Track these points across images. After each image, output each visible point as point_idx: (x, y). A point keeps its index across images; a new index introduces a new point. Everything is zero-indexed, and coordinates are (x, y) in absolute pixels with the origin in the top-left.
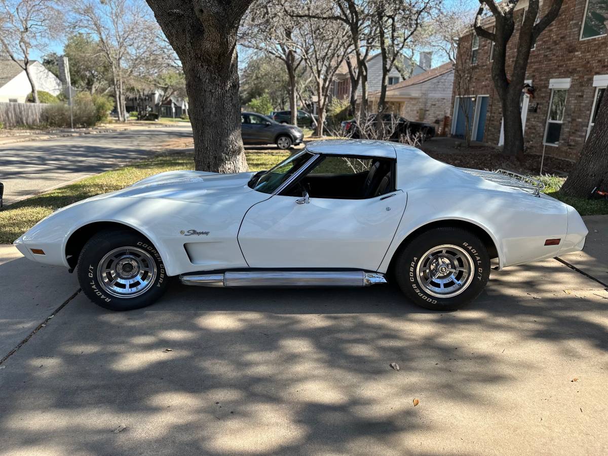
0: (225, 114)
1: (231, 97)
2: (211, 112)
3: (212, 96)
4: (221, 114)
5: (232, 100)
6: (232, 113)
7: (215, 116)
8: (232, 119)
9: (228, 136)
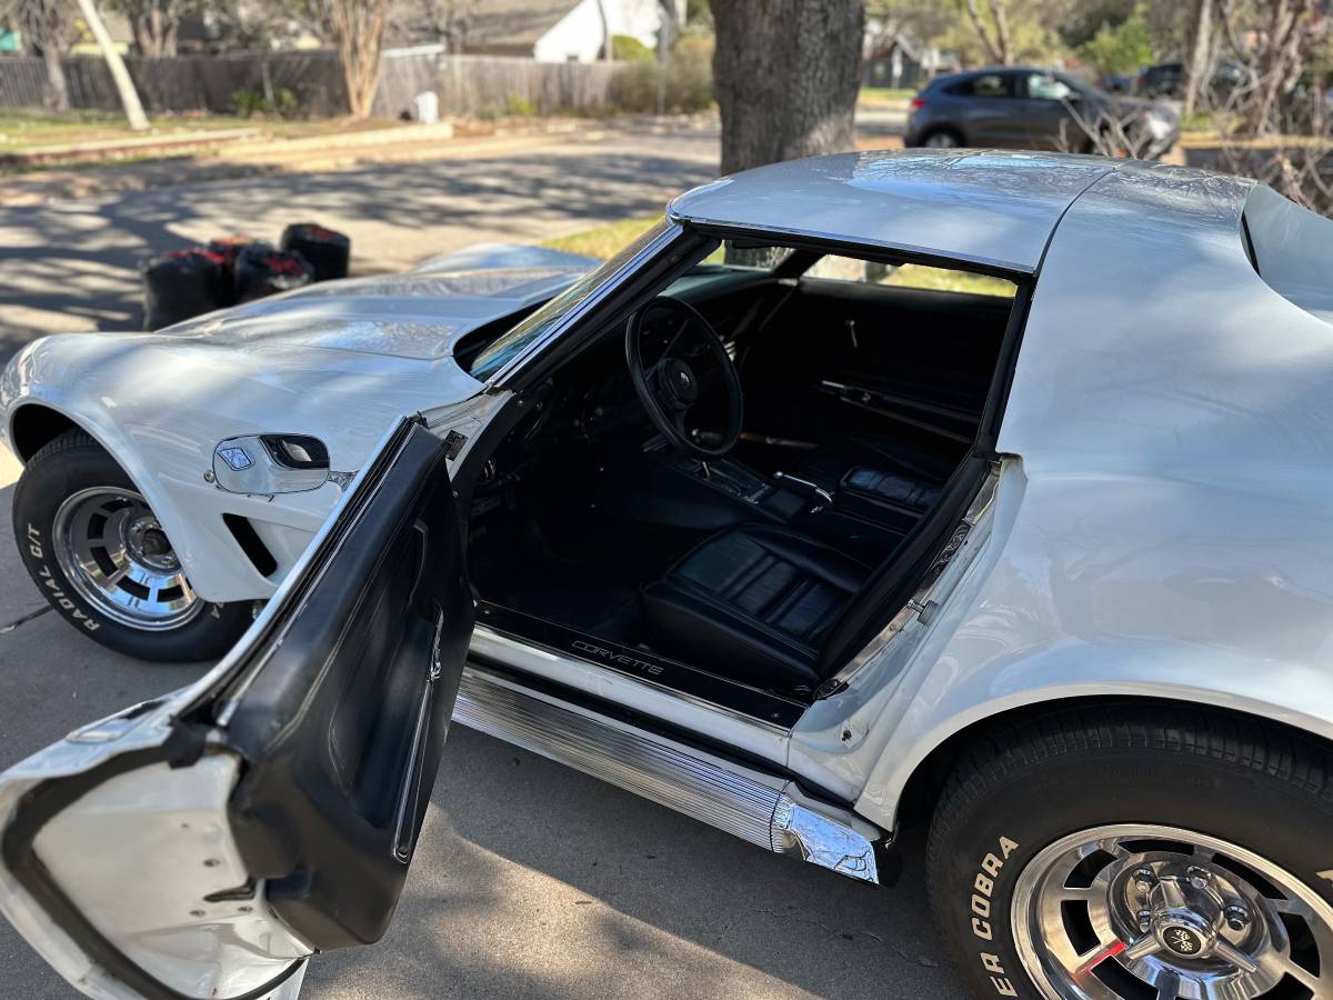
0: (801, 65)
1: (823, 10)
2: (758, 62)
3: (765, 12)
4: (788, 65)
5: (825, 20)
6: (822, 63)
7: (770, 71)
8: (821, 81)
9: (805, 131)
